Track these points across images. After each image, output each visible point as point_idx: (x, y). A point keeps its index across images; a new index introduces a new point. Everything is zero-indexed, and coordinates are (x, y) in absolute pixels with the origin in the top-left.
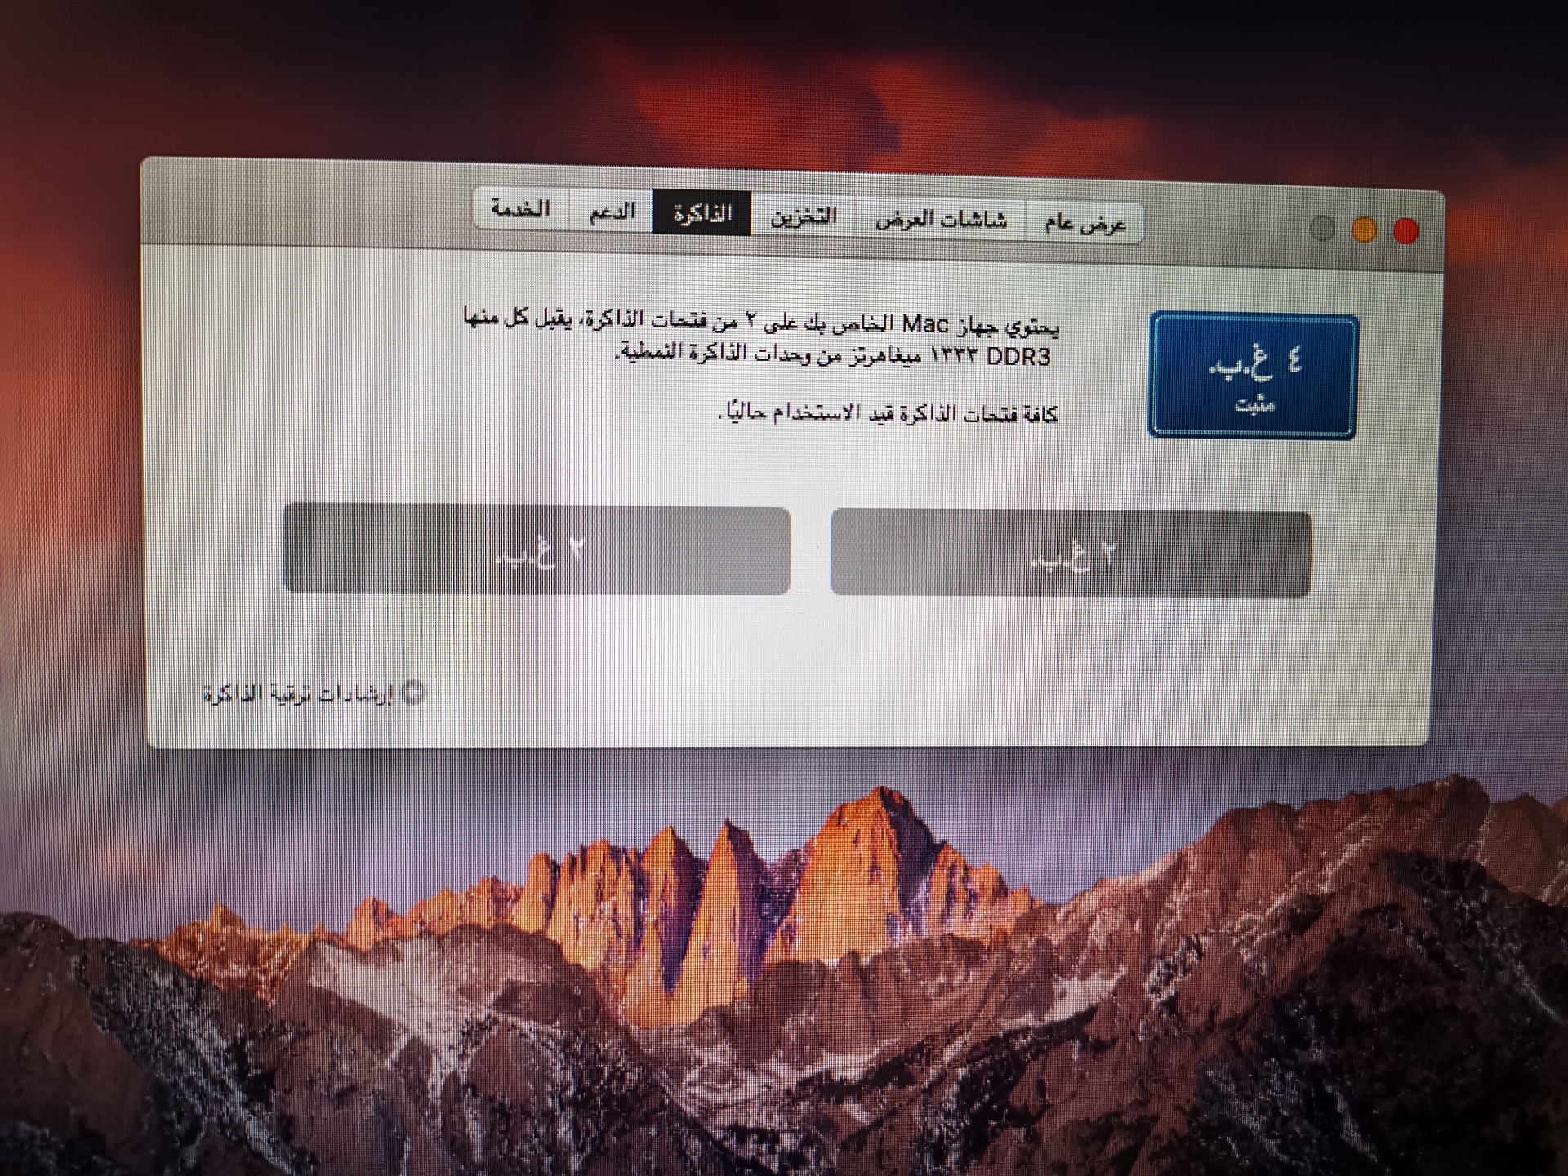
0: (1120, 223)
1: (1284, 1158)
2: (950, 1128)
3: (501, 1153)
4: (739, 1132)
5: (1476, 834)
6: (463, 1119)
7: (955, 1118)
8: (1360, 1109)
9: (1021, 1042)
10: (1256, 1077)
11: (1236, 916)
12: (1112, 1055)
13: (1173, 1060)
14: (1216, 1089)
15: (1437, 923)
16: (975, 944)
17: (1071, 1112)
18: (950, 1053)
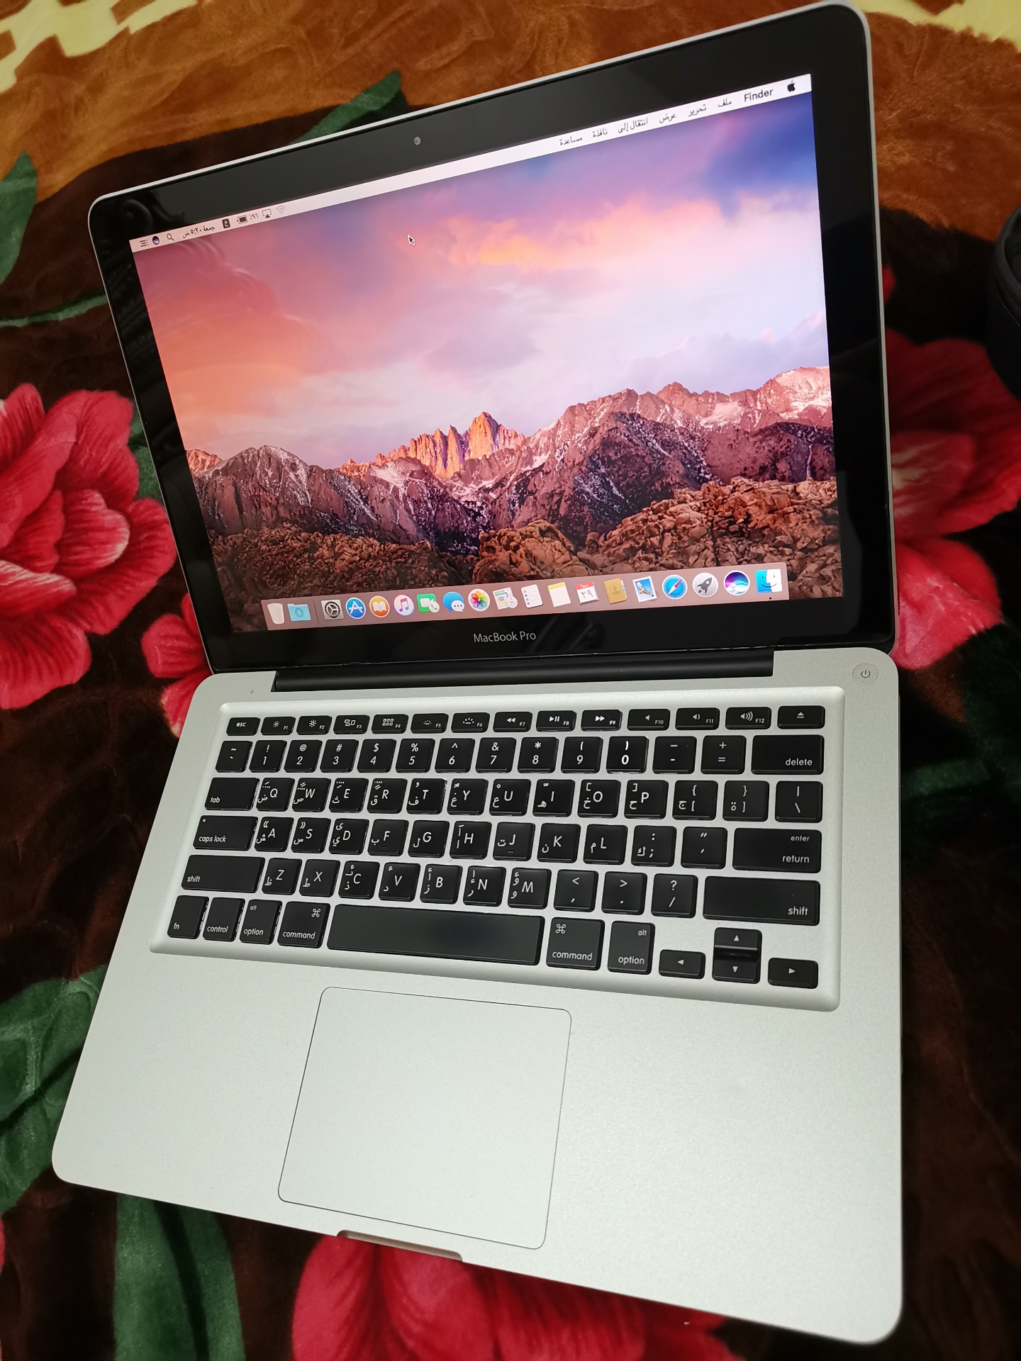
1: (599, 499)
2: (515, 497)
3: (417, 511)
4: (468, 502)
5: (636, 405)
6: (408, 504)
7: (516, 494)
8: (617, 485)
9: (528, 474)
10: (588, 478)
11: (575, 435)
12: (550, 475)
13: (566, 475)
14: (578, 482)
15: (629, 431)
16: (512, 450)
17: (543, 491)
18: (512, 478)
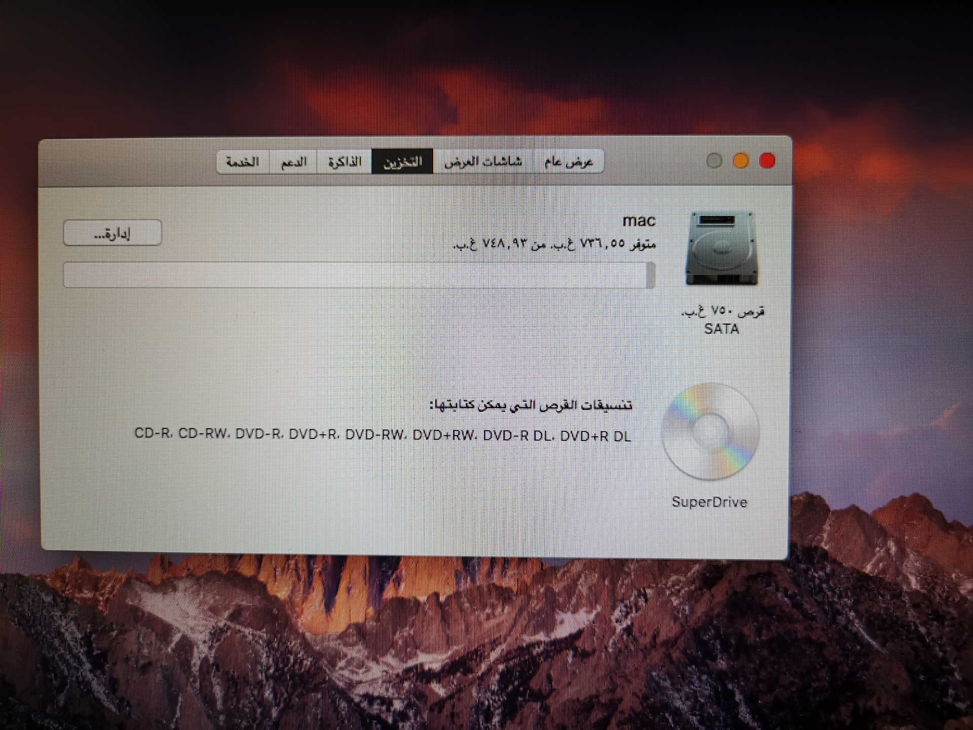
0: (589, 162)
2: (494, 701)
3: (232, 704)
4: (369, 698)
5: (821, 530)
6: (211, 683)
7: (497, 695)
8: (751, 700)
9: (536, 651)
10: (683, 677)
11: (668, 578)
12: (593, 660)
13: (631, 664)
14: (658, 684)
16: (508, 590)
17: (568, 694)
18: (494, 656)
